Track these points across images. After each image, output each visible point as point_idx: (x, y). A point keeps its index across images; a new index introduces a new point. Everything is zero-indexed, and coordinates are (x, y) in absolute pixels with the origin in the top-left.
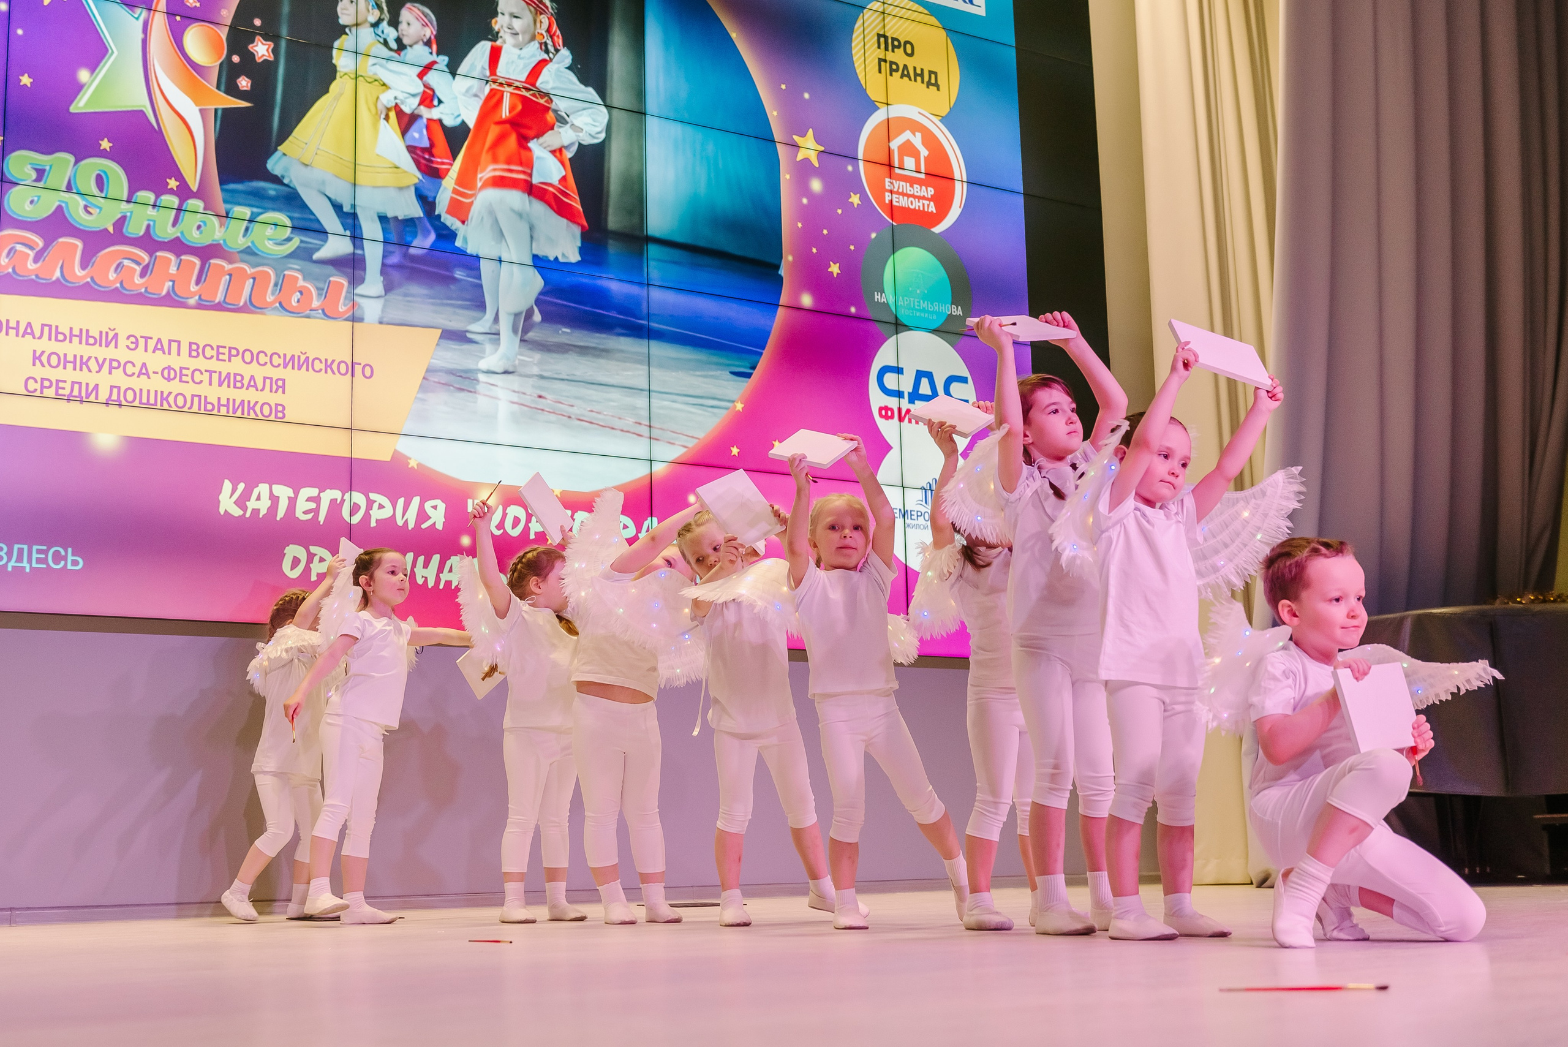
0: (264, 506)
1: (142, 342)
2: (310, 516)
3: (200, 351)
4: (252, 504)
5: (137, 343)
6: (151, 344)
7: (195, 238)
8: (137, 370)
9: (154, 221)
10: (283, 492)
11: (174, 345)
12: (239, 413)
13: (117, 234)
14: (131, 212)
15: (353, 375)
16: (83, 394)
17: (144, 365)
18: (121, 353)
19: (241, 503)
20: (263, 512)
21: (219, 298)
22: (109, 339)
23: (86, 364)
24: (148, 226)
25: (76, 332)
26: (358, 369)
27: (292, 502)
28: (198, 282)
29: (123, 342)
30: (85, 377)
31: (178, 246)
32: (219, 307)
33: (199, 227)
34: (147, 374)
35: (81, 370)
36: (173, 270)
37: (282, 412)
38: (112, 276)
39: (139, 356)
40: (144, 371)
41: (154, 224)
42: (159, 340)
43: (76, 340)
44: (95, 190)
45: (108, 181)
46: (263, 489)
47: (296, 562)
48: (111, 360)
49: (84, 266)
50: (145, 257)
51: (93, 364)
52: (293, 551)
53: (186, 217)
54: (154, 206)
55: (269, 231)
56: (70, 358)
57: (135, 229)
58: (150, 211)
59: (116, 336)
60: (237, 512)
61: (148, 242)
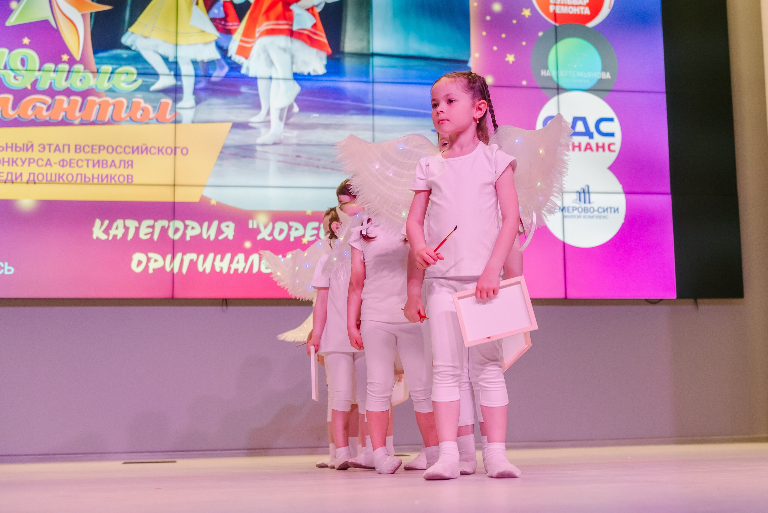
0: (120, 233)
1: (47, 147)
2: (148, 237)
3: (82, 149)
4: (112, 232)
5: (44, 148)
6: (53, 148)
7: (78, 86)
8: (44, 163)
9: (54, 80)
10: (132, 224)
11: (66, 148)
12: (105, 181)
13: (34, 90)
14: (41, 77)
15: (175, 154)
16: (14, 178)
17: (49, 160)
18: (35, 154)
19: (106, 231)
20: (120, 236)
21: (93, 118)
22: (29, 147)
23: (15, 162)
24: (51, 84)
25: (9, 145)
26: (178, 151)
27: (137, 229)
28: (80, 110)
29: (36, 148)
30: (15, 169)
31: (68, 92)
32: (93, 123)
33: (81, 80)
34: (51, 165)
35: (12, 165)
36: (65, 105)
37: (132, 179)
38: (30, 112)
39: (46, 155)
40: (49, 163)
41: (54, 82)
42: (57, 146)
43: (9, 150)
44: (20, 66)
45: (28, 61)
46: (119, 223)
47: (140, 263)
48: (29, 159)
49: (14, 108)
50: (49, 100)
51: (19, 162)
52: (138, 256)
53: (73, 76)
54: (54, 71)
55: (123, 77)
56: (6, 160)
57: (43, 85)
58: (52, 75)
59: (32, 146)
60: (103, 237)
61: (51, 92)
